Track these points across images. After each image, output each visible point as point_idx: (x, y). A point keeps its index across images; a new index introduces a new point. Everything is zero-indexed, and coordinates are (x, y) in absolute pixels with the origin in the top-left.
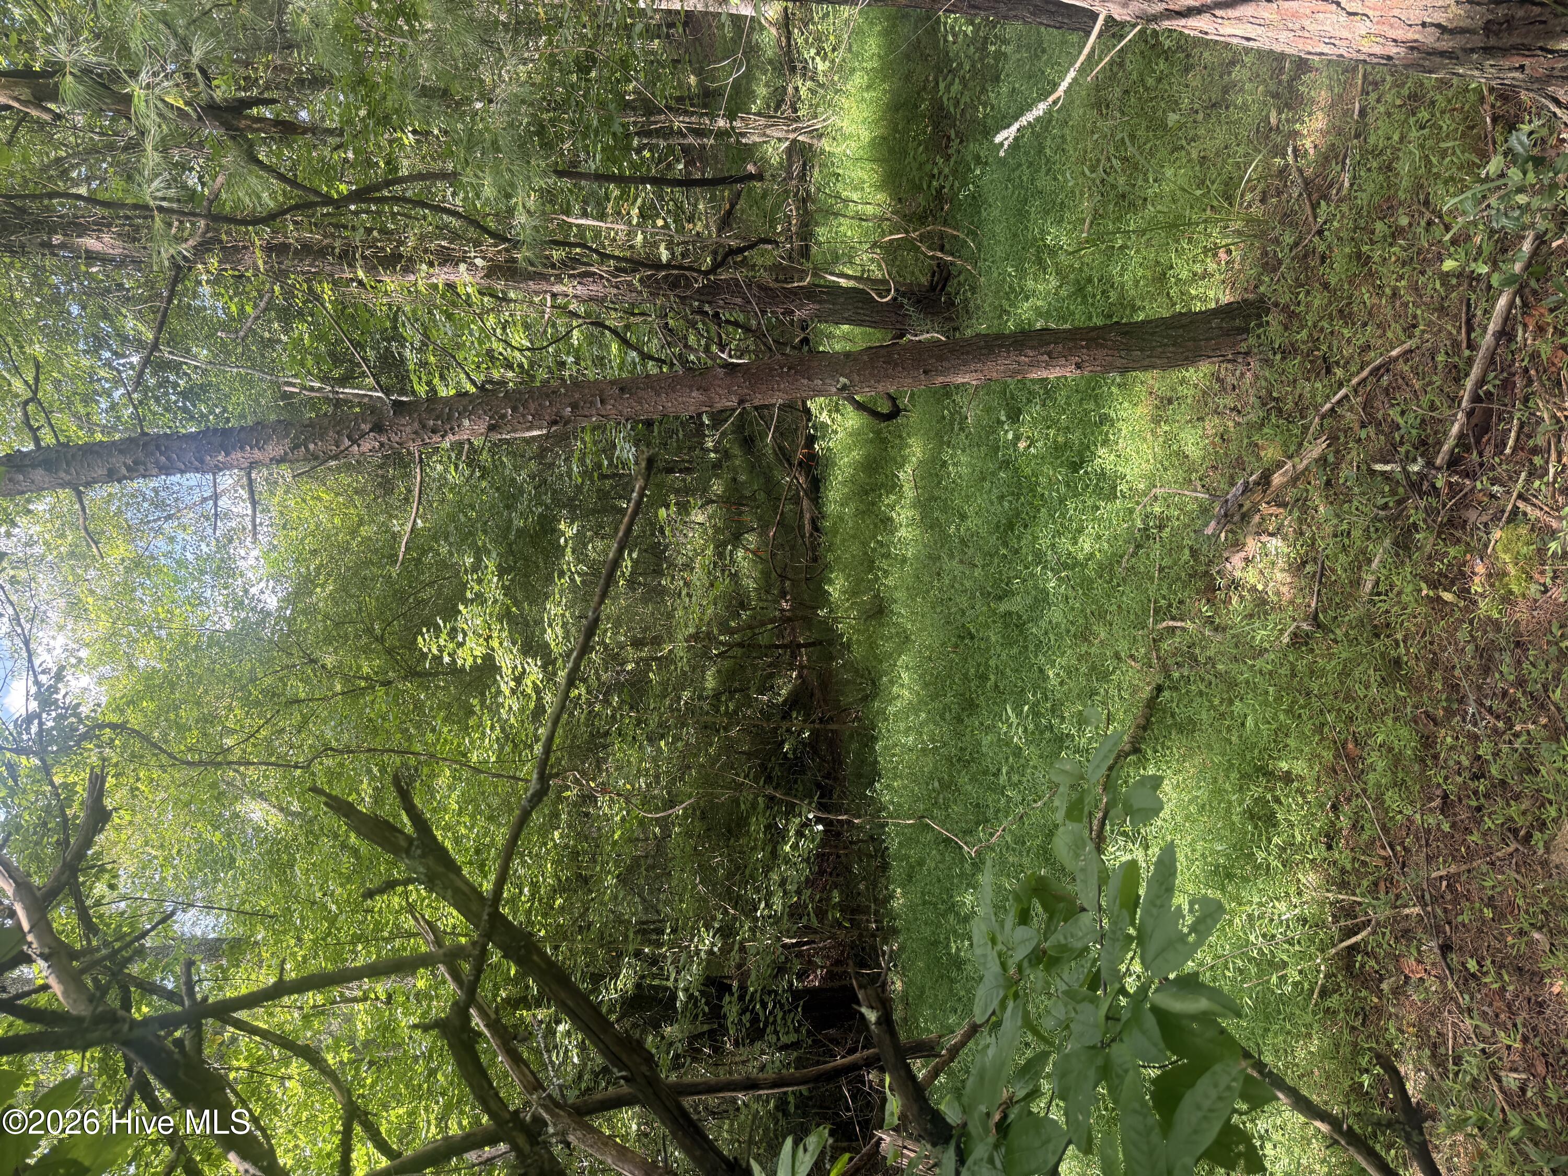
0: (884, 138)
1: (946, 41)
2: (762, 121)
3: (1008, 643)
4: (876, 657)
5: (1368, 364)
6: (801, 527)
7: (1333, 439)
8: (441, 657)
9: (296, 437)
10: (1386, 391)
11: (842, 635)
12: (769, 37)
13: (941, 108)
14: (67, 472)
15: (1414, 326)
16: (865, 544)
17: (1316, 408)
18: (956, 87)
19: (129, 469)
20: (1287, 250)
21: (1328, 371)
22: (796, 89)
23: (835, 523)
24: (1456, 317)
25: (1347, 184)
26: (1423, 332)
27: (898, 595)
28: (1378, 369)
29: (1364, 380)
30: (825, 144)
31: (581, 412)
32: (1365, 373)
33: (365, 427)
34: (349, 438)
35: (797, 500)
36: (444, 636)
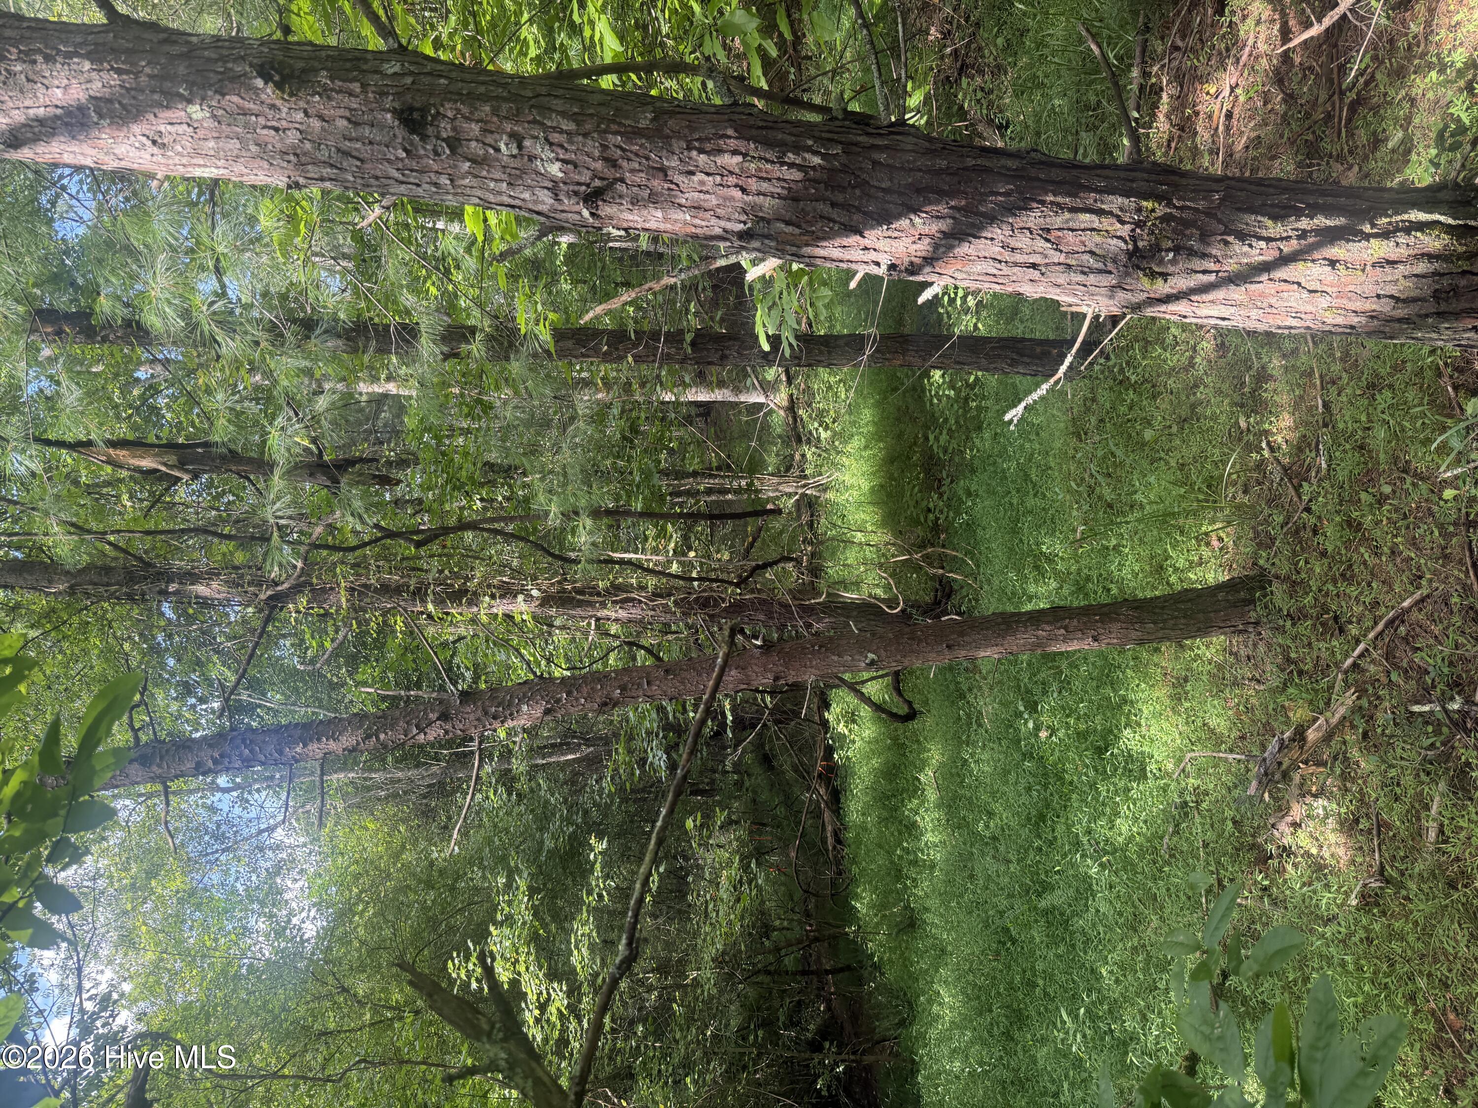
0: (882, 486)
1: (932, 404)
2: (775, 480)
3: (1053, 941)
4: (910, 975)
5: (1381, 618)
6: (824, 841)
7: (1362, 692)
8: (469, 984)
9: (370, 728)
10: (1405, 640)
11: (872, 955)
12: (779, 418)
13: (931, 457)
14: (159, 766)
15: (1420, 577)
16: (890, 853)
17: (1337, 665)
18: (944, 437)
19: (215, 762)
20: (1278, 528)
21: (1342, 630)
22: (803, 456)
23: (858, 834)
24: (1461, 562)
25: (1324, 465)
26: (1430, 581)
27: (929, 903)
28: (1391, 622)
29: (1381, 633)
30: (830, 495)
31: (629, 694)
32: (1380, 626)
33: (433, 716)
34: (417, 727)
35: (817, 814)
36: (473, 959)
